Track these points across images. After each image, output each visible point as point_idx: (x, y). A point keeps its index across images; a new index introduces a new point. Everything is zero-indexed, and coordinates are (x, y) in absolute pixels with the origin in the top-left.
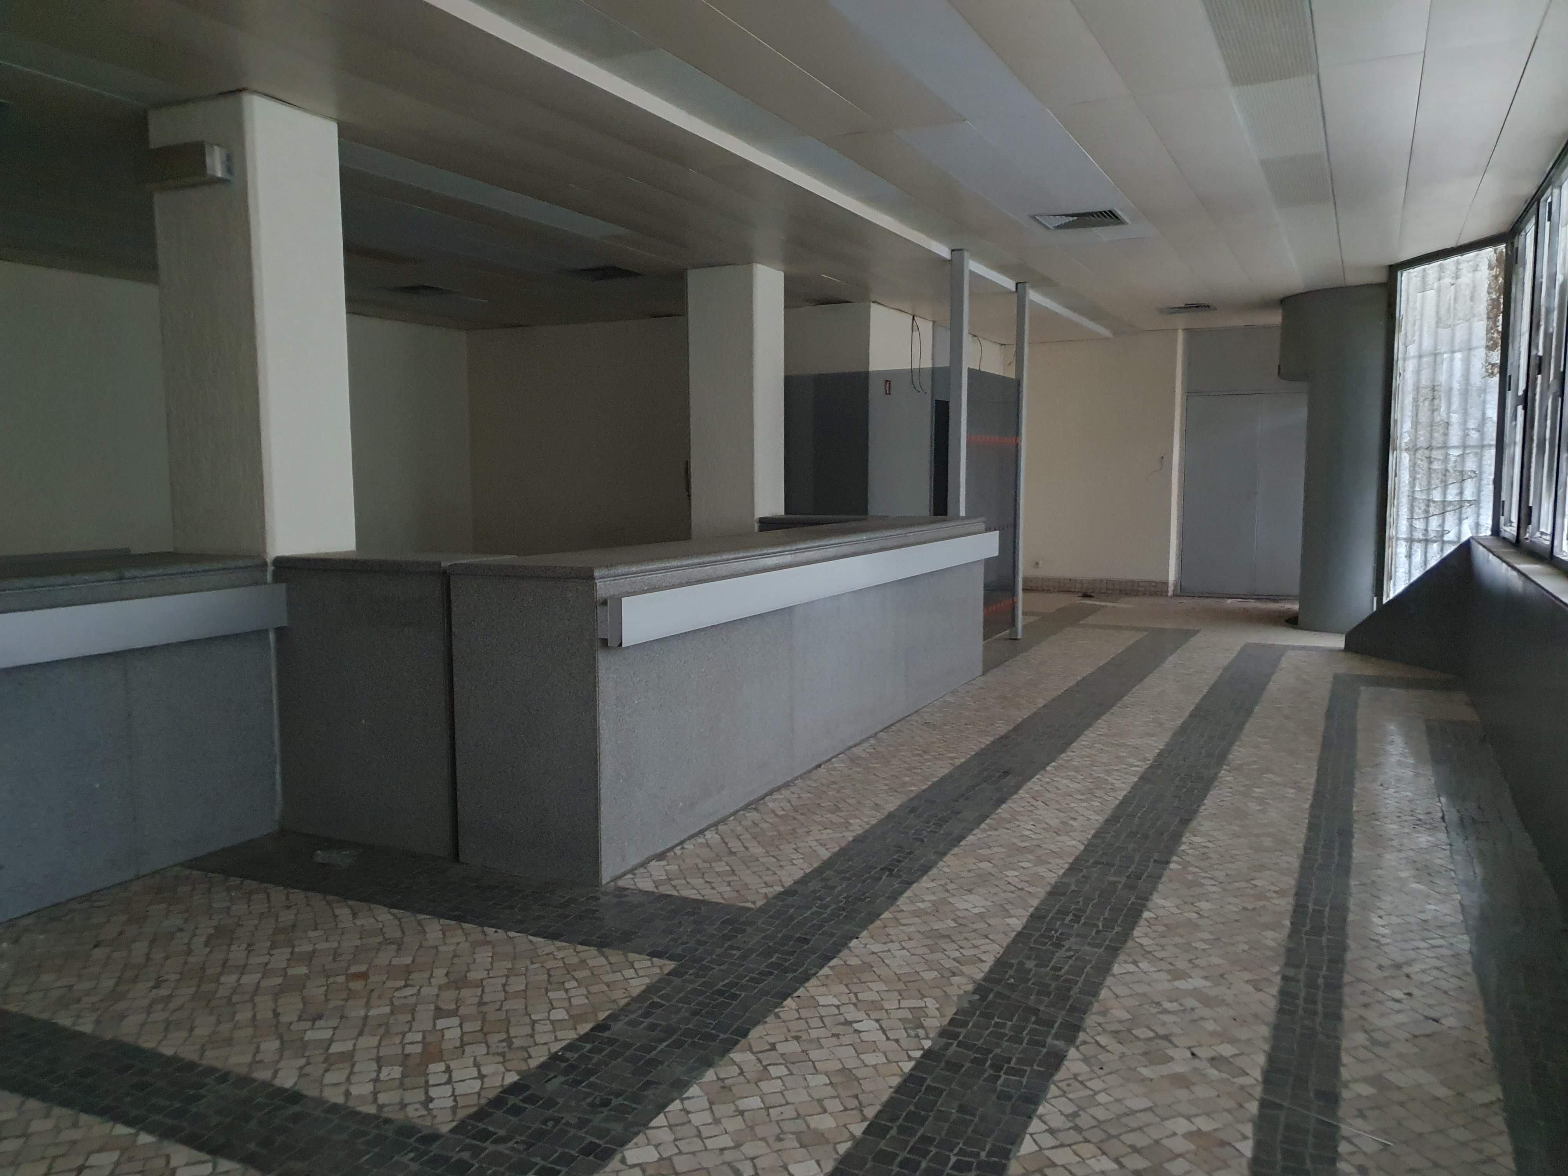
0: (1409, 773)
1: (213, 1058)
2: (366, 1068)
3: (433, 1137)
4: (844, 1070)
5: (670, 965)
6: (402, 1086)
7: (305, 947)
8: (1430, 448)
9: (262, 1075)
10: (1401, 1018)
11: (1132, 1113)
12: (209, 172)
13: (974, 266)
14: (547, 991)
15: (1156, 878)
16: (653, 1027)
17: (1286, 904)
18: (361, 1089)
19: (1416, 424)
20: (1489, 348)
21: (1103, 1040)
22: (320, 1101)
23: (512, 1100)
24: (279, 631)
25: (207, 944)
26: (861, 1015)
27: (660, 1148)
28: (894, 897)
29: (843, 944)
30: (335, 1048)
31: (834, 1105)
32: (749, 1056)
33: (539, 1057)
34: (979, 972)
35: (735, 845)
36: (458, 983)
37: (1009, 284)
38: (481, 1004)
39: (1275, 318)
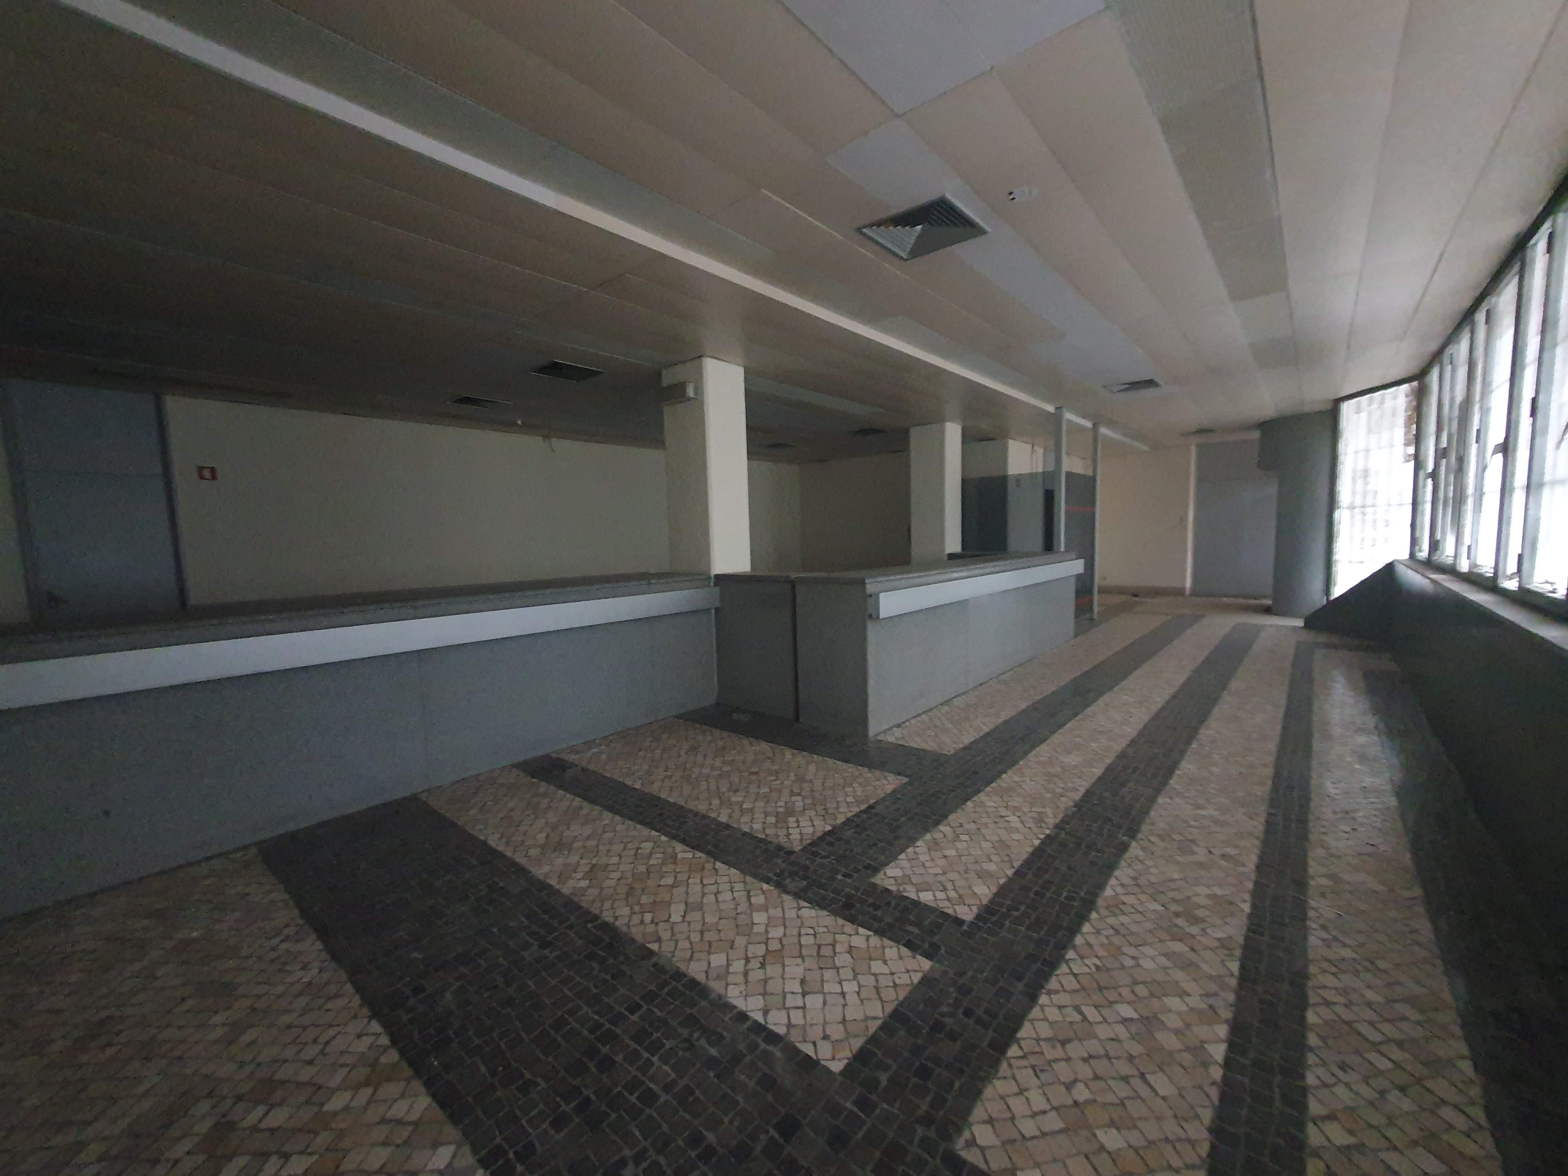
0: (1351, 701)
1: (691, 805)
2: (759, 816)
3: (790, 853)
4: (1001, 841)
5: (905, 780)
6: (776, 827)
7: (728, 758)
8: (1364, 507)
9: (713, 815)
10: (1350, 843)
11: (1174, 880)
12: (688, 395)
13: (1069, 416)
14: (844, 787)
15: (1183, 752)
16: (898, 810)
17: (1269, 772)
18: (757, 826)
19: (1354, 493)
20: (1407, 444)
21: (1152, 839)
22: (739, 830)
23: (829, 838)
24: (717, 609)
25: (686, 753)
26: (1009, 813)
27: (904, 870)
28: (1026, 753)
29: (999, 774)
30: (745, 806)
31: (995, 858)
32: (948, 828)
33: (841, 819)
34: (1078, 796)
35: (937, 723)
36: (801, 779)
37: (1089, 424)
38: (812, 791)
39: (1256, 435)
